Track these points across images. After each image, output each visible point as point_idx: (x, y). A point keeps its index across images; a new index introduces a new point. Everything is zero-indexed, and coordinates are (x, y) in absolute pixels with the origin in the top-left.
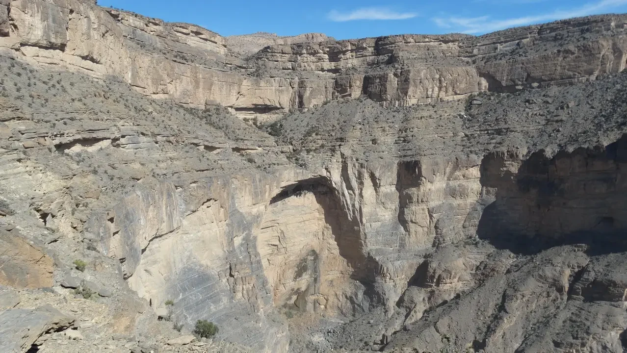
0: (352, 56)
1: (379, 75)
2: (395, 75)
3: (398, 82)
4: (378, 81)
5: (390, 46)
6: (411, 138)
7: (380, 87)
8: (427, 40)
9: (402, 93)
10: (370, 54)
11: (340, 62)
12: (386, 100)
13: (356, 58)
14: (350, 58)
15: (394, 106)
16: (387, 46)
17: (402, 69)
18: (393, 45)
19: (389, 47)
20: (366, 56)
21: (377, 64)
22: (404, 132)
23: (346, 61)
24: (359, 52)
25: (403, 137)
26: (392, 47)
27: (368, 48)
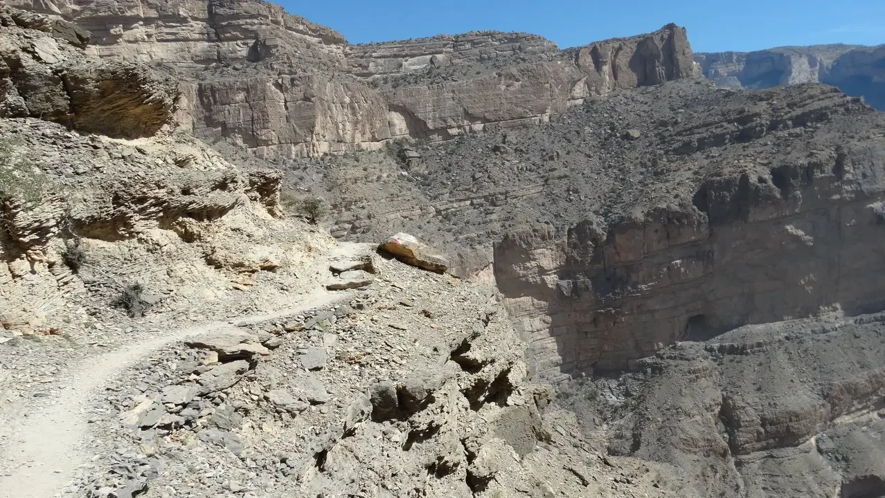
0: (149, 36)
1: (242, 83)
2: (279, 86)
3: (286, 102)
4: (241, 96)
5: (248, 21)
6: (367, 221)
7: (249, 111)
8: (301, 27)
9: (301, 127)
10: (197, 36)
11: (115, 46)
12: (266, 143)
13: (158, 41)
14: (143, 40)
15: (289, 157)
16: (241, 22)
17: (291, 73)
18: (256, 21)
19: (247, 23)
20: (186, 40)
21: (219, 60)
22: (343, 209)
23: (135, 46)
24: (166, 27)
25: (349, 222)
26: (254, 24)
27: (189, 19)
